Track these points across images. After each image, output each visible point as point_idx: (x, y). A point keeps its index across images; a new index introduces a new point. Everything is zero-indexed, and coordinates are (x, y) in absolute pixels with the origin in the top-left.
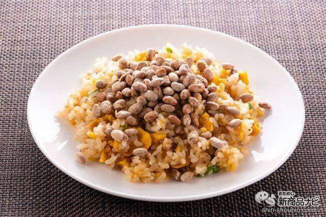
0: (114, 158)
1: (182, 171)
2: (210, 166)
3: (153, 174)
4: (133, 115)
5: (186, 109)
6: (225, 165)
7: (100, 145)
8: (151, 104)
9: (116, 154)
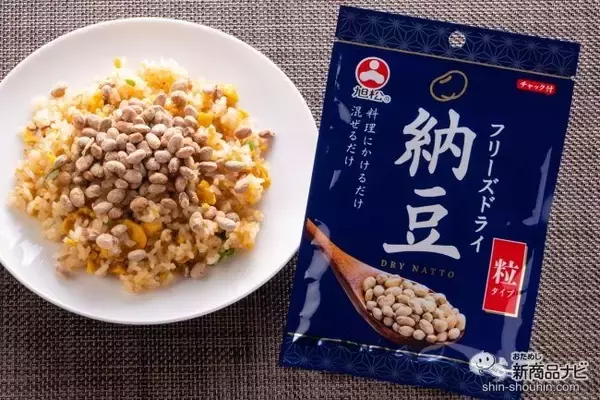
0: (105, 267)
1: (191, 264)
2: (223, 251)
3: (157, 278)
4: (115, 205)
5: (180, 184)
6: (240, 246)
7: (84, 254)
8: (134, 187)
9: (105, 260)
